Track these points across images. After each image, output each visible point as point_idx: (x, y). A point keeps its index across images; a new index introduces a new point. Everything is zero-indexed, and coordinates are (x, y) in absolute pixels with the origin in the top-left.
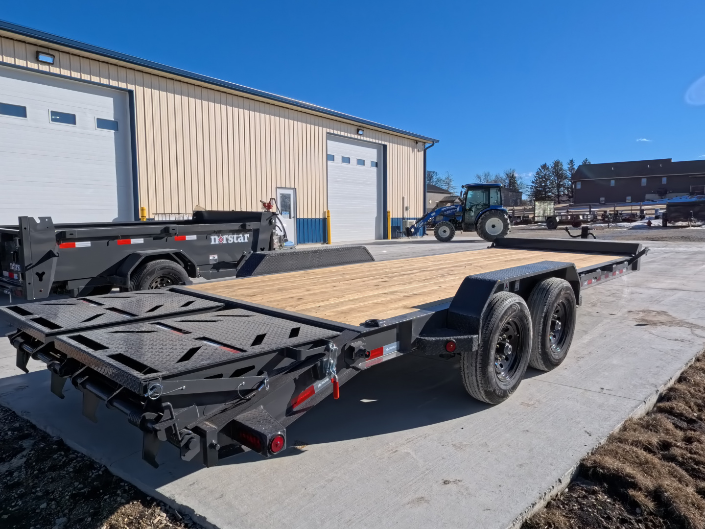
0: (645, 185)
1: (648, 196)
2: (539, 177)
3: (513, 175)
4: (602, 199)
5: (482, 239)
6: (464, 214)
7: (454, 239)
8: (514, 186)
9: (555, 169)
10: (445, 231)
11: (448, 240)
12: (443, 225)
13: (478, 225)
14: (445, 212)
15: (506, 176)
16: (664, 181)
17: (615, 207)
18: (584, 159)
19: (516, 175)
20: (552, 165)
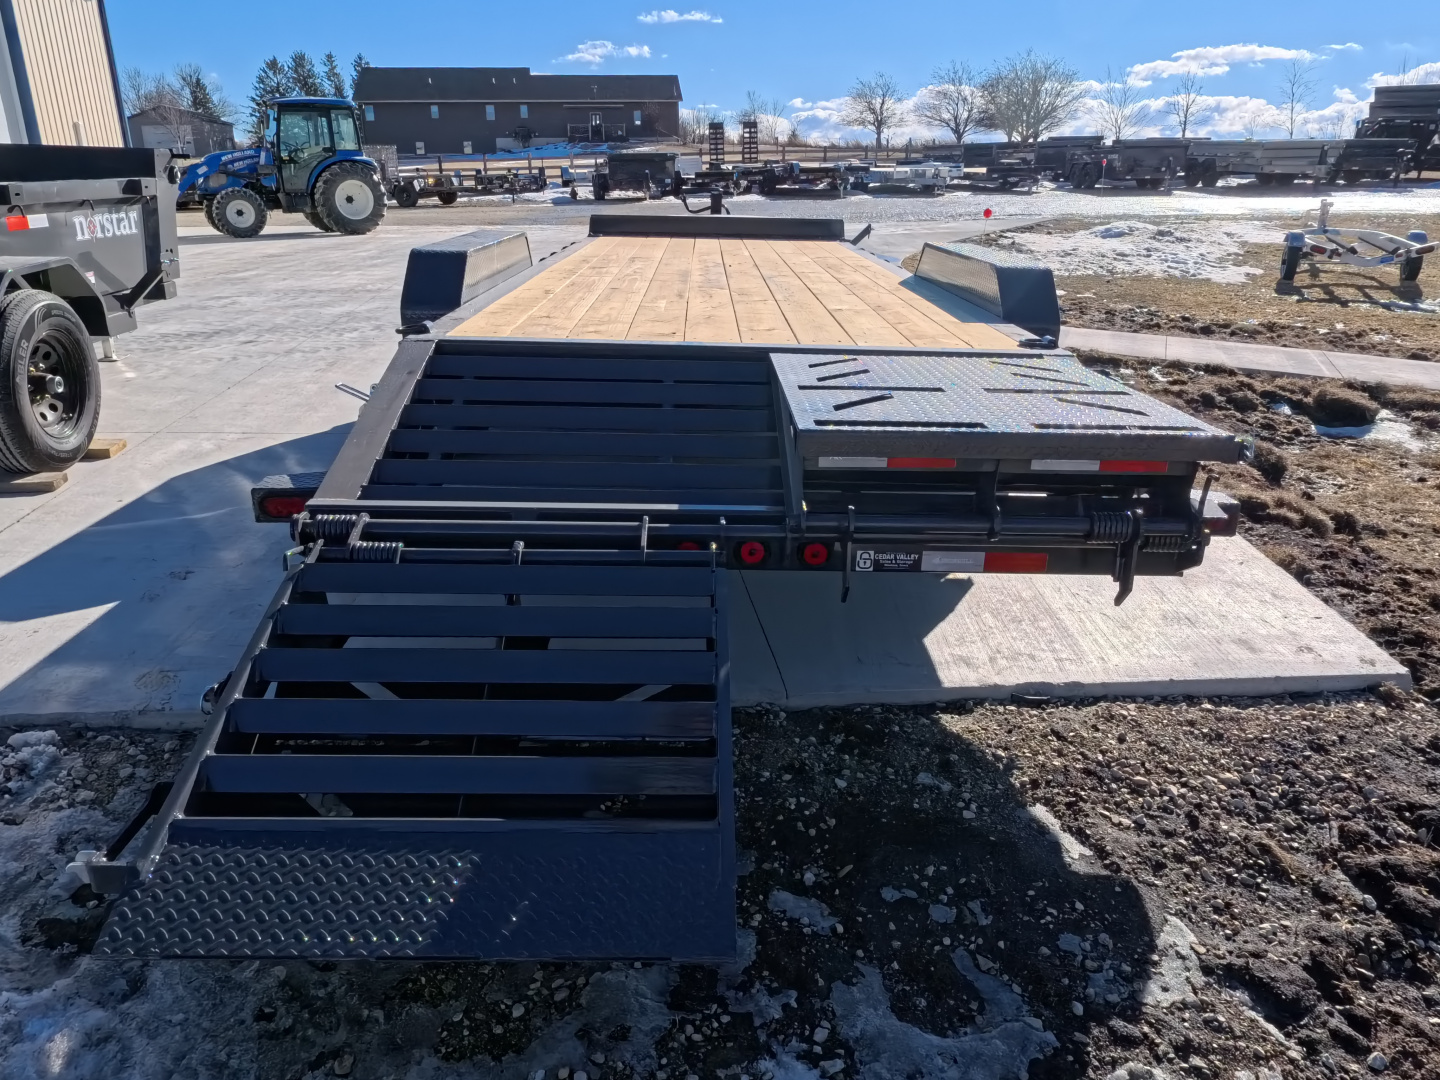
0: (494, 119)
1: (501, 142)
2: (264, 90)
3: (198, 80)
4: (420, 144)
5: (318, 230)
6: (280, 170)
7: (266, 230)
8: (206, 108)
9: (296, 71)
10: (240, 213)
11: (252, 233)
12: (232, 197)
13: (317, 196)
14: (230, 166)
15: (182, 82)
16: (524, 111)
17: (485, 161)
18: (354, 57)
19: (205, 81)
20: (291, 63)
